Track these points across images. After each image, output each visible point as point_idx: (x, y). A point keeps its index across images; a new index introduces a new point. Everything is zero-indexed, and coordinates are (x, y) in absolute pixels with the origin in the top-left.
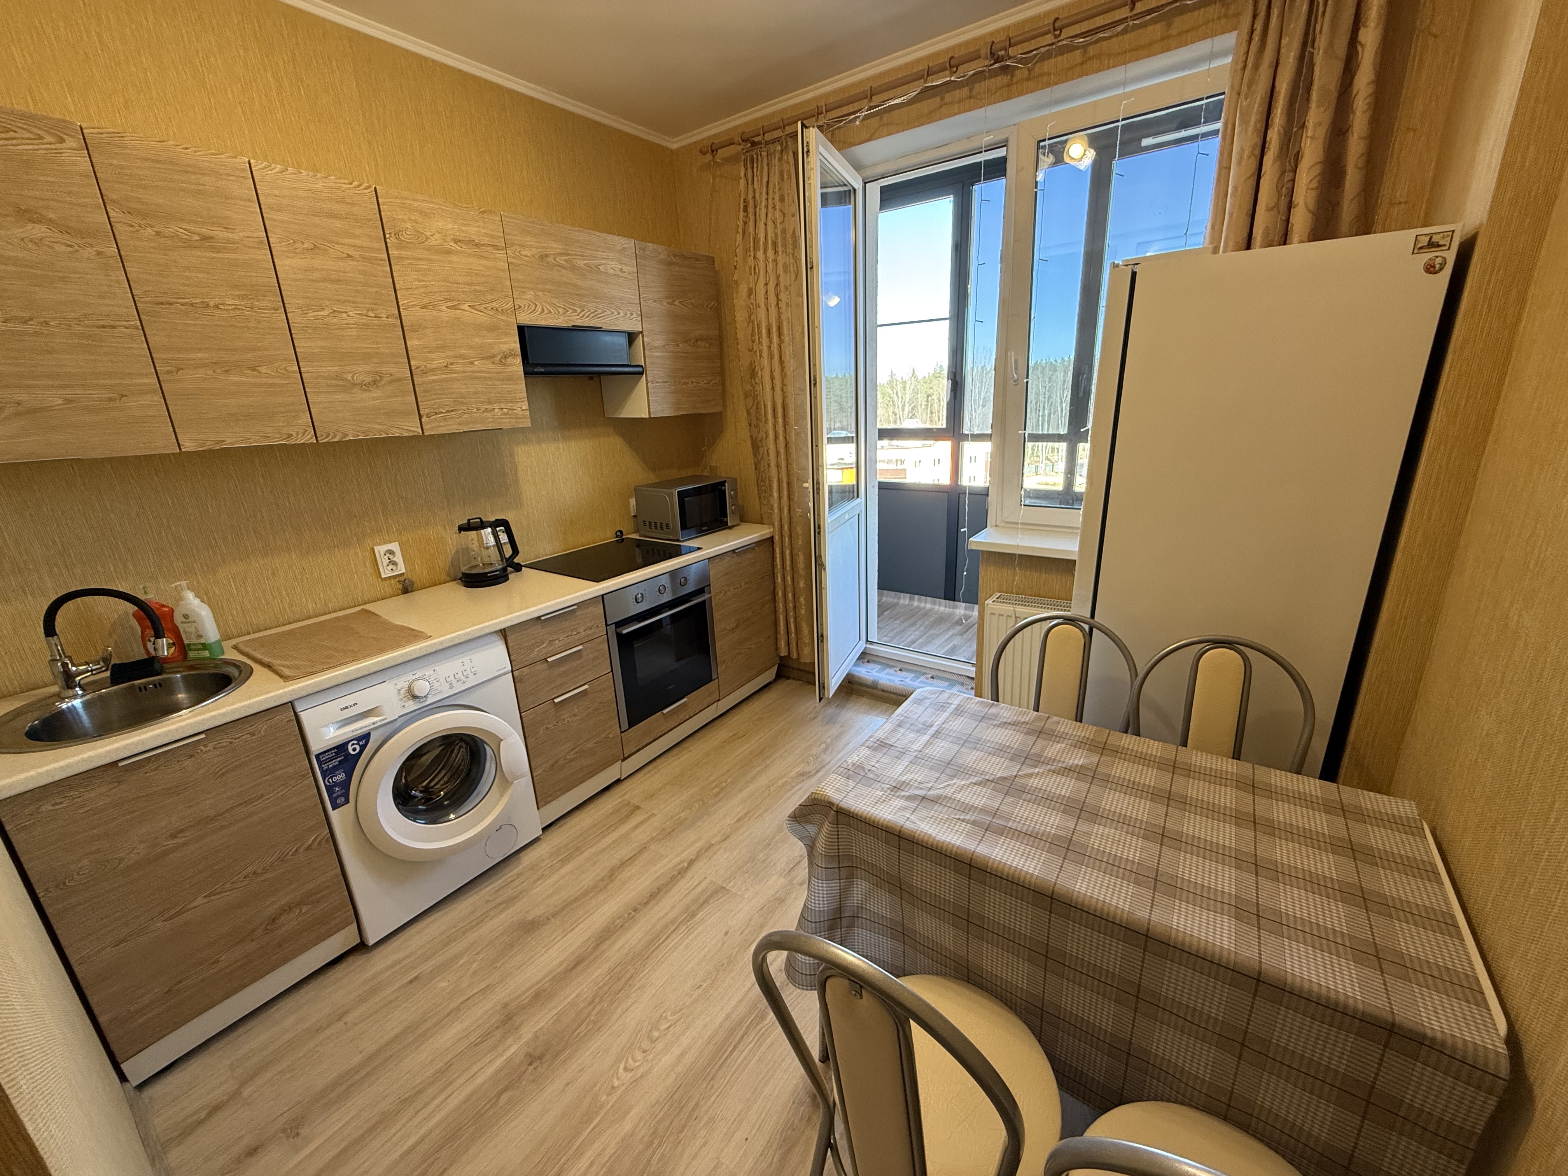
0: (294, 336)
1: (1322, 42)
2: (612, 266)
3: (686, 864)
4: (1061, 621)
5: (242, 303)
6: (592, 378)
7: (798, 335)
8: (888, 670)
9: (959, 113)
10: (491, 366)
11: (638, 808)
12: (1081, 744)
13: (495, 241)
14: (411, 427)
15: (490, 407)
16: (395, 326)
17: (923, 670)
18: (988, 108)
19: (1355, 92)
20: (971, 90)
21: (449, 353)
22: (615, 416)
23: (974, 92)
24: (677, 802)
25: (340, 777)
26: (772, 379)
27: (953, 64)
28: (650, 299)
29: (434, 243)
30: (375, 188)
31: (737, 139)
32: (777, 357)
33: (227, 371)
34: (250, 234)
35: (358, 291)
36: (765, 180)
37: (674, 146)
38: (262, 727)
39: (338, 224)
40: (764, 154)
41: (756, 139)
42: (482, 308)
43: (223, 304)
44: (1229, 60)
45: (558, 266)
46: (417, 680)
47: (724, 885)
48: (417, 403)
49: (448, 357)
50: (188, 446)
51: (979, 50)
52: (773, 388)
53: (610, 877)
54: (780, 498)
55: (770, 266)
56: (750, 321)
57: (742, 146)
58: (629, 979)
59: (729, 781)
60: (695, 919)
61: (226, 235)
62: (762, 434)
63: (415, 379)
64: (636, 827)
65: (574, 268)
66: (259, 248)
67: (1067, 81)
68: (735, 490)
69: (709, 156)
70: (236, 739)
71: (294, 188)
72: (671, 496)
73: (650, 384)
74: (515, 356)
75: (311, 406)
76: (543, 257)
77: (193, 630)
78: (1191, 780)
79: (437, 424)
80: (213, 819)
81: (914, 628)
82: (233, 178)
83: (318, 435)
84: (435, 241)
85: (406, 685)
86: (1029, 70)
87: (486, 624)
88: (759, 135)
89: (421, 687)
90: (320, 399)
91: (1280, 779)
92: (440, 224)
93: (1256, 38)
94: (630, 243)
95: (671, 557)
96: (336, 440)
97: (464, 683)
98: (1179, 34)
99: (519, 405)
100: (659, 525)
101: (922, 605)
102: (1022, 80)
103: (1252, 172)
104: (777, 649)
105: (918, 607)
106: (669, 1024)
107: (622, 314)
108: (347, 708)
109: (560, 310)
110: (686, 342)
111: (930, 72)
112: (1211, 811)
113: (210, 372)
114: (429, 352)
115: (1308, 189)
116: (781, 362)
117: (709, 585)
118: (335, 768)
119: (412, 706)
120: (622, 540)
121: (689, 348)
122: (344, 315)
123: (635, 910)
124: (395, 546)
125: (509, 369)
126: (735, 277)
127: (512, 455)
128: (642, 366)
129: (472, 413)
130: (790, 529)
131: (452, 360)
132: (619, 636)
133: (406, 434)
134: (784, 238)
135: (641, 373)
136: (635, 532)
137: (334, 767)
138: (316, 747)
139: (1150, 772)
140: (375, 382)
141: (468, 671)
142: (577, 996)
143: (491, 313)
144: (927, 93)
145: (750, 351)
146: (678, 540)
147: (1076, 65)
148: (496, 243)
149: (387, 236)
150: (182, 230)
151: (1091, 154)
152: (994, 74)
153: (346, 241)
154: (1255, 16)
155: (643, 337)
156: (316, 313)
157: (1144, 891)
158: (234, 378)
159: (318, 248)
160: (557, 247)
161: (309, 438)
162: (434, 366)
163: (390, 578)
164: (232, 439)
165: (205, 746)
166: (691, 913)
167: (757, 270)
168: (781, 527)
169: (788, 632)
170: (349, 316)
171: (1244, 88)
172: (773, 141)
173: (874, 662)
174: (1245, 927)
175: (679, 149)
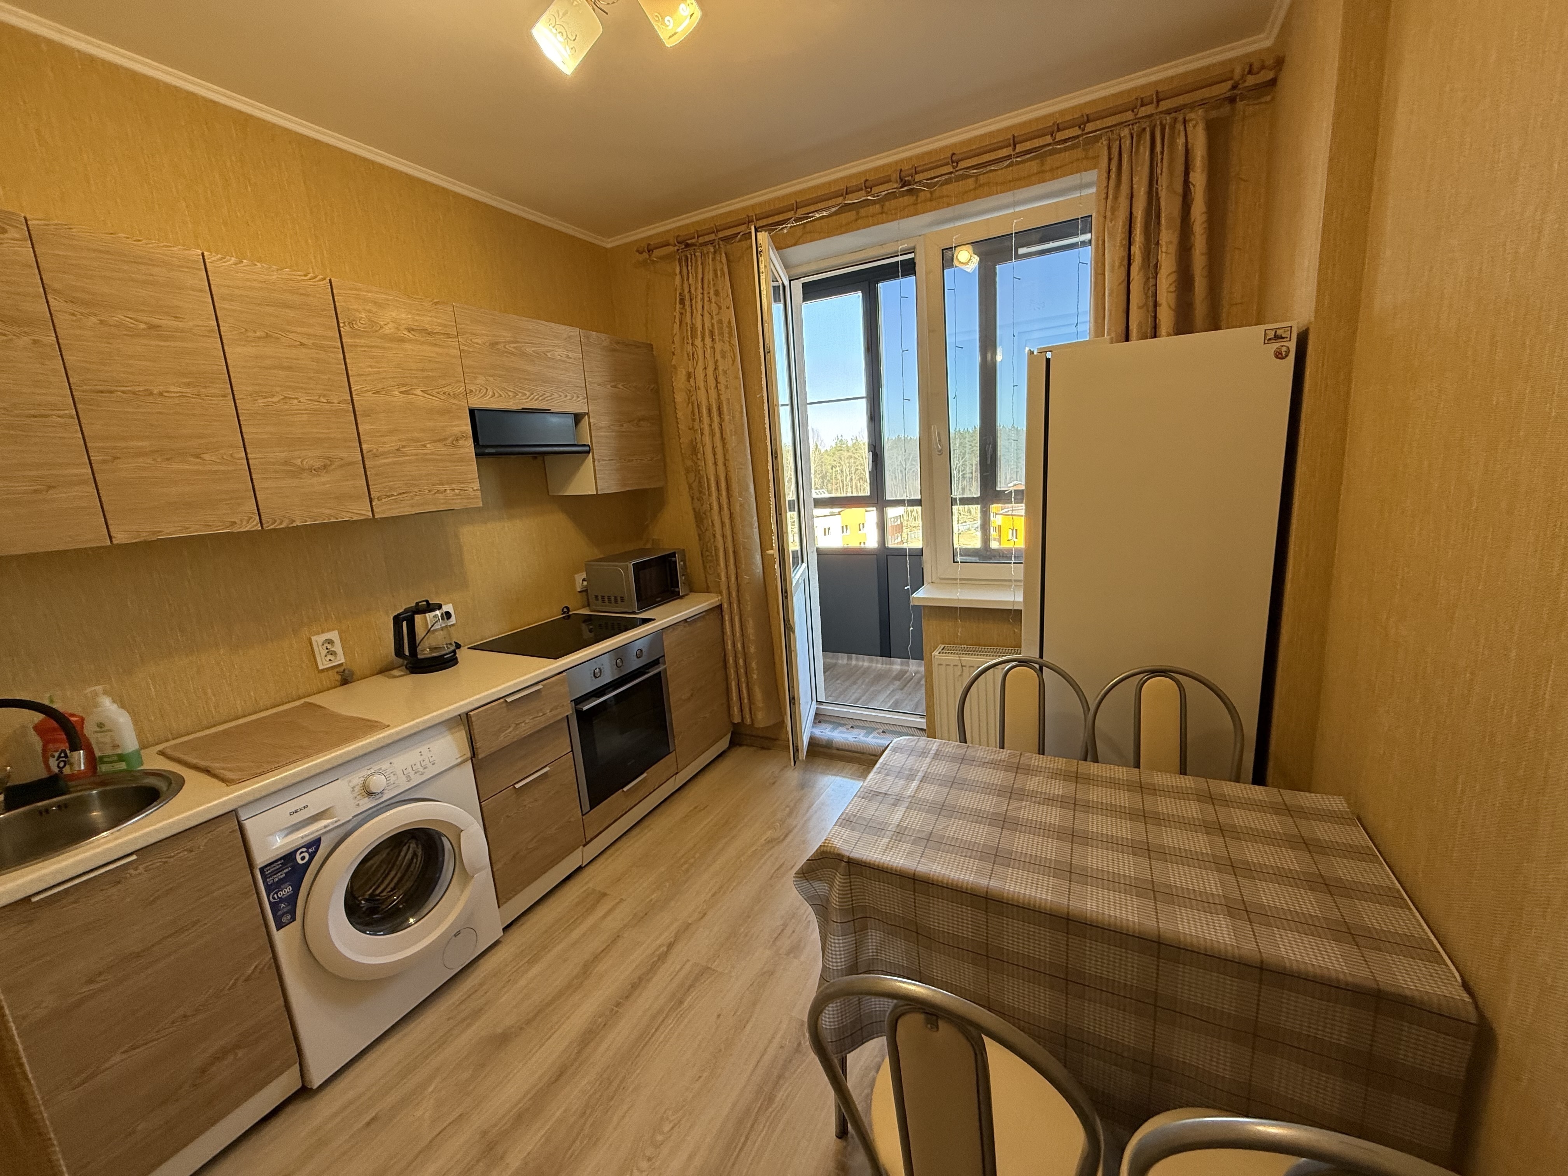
0: (242, 423)
1: (1163, 182)
2: (559, 353)
3: (665, 948)
4: (1014, 663)
5: (188, 391)
6: (535, 458)
7: (737, 415)
8: (841, 729)
9: (874, 225)
10: (444, 449)
11: (604, 895)
12: (1055, 775)
13: (448, 329)
14: (360, 510)
15: (441, 488)
16: (347, 411)
17: (874, 726)
18: (901, 221)
19: (1192, 220)
20: (882, 207)
21: (403, 437)
22: (561, 494)
23: (885, 209)
24: (645, 885)
25: (287, 890)
26: (714, 454)
27: (868, 186)
28: (594, 383)
29: (388, 331)
30: (330, 280)
31: (672, 241)
32: (718, 435)
33: (167, 459)
34: (201, 323)
35: (310, 378)
36: (700, 276)
37: (609, 246)
38: (201, 841)
39: (291, 314)
40: (698, 254)
41: (689, 242)
42: (434, 392)
43: (168, 392)
44: (1093, 190)
45: (507, 352)
46: (372, 774)
47: (709, 965)
48: (368, 485)
49: (400, 440)
50: (120, 538)
51: (889, 176)
52: (716, 464)
53: (585, 973)
54: (727, 566)
55: (709, 352)
56: (689, 401)
57: (676, 248)
58: (622, 1081)
59: (698, 855)
60: (683, 1007)
61: (175, 324)
62: (706, 506)
63: (366, 463)
64: (605, 917)
65: (523, 354)
66: (209, 337)
67: (964, 202)
68: (684, 560)
69: (646, 255)
70: (170, 857)
71: (247, 280)
72: (626, 569)
73: (596, 463)
74: (466, 438)
75: (257, 493)
76: (493, 344)
77: (107, 740)
78: (1159, 798)
79: (388, 507)
80: (138, 955)
81: (855, 687)
82: (186, 270)
83: (263, 522)
84: (388, 330)
85: (361, 780)
86: (931, 193)
87: (445, 710)
88: (694, 238)
89: (378, 782)
90: (266, 485)
91: (1230, 789)
92: (394, 314)
93: (1113, 175)
94: (574, 332)
95: (626, 629)
96: (282, 526)
97: (422, 774)
98: (1052, 170)
99: (470, 485)
100: (613, 598)
101: (861, 663)
102: (925, 201)
103: (1122, 279)
104: (730, 715)
105: (856, 666)
106: (671, 1125)
107: (569, 397)
108: (296, 812)
109: (510, 394)
110: (629, 422)
111: (848, 192)
112: (1184, 824)
113: (150, 461)
114: (382, 436)
115: (1168, 292)
116: (723, 439)
117: (664, 656)
118: (281, 882)
119: (367, 804)
120: (569, 616)
121: (632, 427)
122: (295, 401)
123: (618, 1005)
124: (334, 635)
125: (462, 450)
126: (674, 362)
127: (457, 536)
128: (588, 445)
129: (425, 494)
130: (738, 596)
131: (404, 444)
132: (580, 714)
133: (355, 518)
134: (721, 328)
135: (589, 452)
136: (584, 607)
137: (280, 880)
138: (261, 858)
139: (1122, 795)
140: (325, 466)
141: (427, 761)
142: (565, 1111)
143: (443, 398)
144: (845, 208)
145: (690, 429)
146: (634, 613)
147: (970, 190)
148: (449, 331)
149: (341, 325)
150: (128, 319)
151: (976, 259)
152: (903, 194)
153: (299, 330)
154: (1110, 160)
155: (589, 418)
156: (266, 400)
157: (1146, 901)
158: (175, 466)
159: (271, 336)
160: (508, 335)
161: (254, 525)
162: (386, 450)
163: (328, 669)
164: (171, 529)
165: (136, 869)
166: (678, 1000)
167: (696, 356)
168: (730, 594)
169: (740, 699)
170: (300, 402)
171: (1108, 214)
172: (705, 244)
173: (826, 722)
174: (1239, 923)
175: (613, 248)
